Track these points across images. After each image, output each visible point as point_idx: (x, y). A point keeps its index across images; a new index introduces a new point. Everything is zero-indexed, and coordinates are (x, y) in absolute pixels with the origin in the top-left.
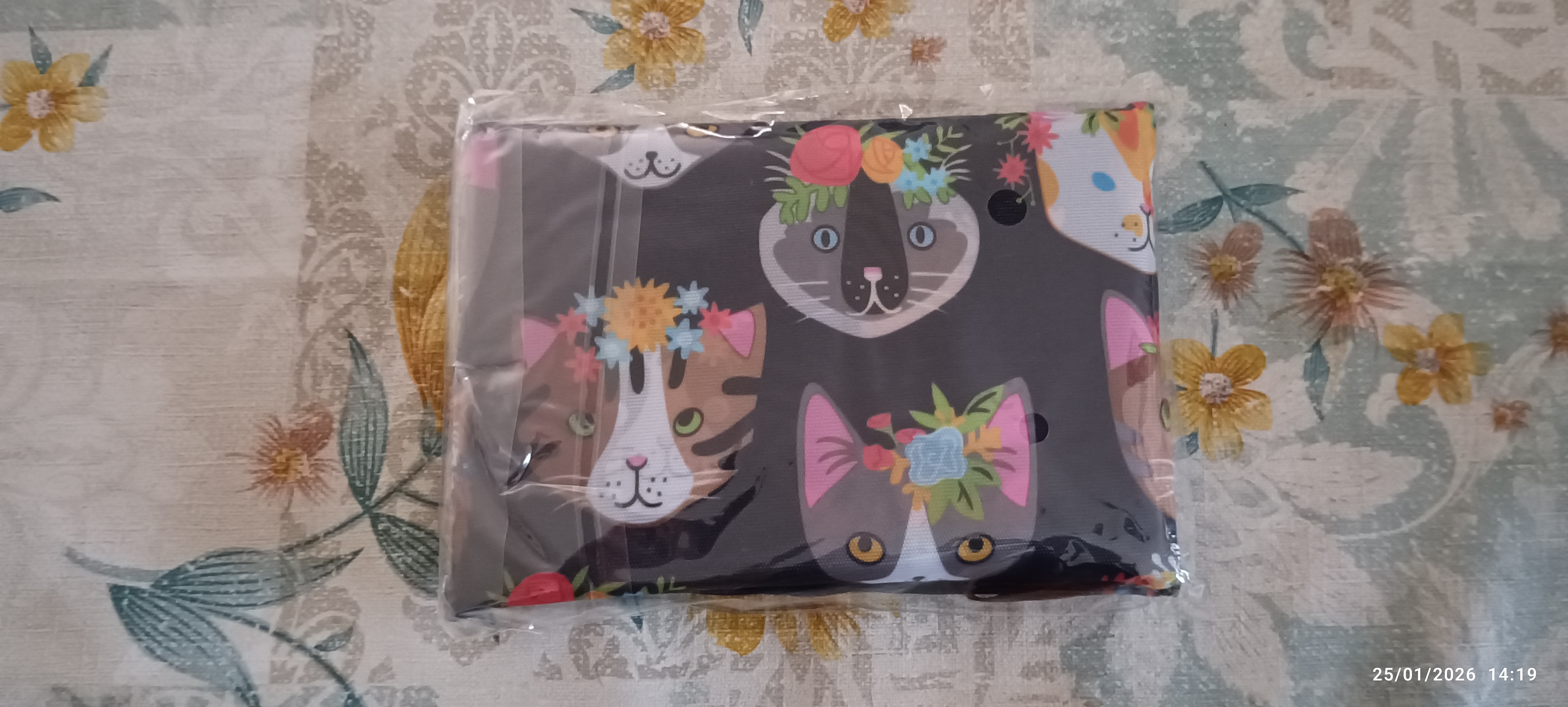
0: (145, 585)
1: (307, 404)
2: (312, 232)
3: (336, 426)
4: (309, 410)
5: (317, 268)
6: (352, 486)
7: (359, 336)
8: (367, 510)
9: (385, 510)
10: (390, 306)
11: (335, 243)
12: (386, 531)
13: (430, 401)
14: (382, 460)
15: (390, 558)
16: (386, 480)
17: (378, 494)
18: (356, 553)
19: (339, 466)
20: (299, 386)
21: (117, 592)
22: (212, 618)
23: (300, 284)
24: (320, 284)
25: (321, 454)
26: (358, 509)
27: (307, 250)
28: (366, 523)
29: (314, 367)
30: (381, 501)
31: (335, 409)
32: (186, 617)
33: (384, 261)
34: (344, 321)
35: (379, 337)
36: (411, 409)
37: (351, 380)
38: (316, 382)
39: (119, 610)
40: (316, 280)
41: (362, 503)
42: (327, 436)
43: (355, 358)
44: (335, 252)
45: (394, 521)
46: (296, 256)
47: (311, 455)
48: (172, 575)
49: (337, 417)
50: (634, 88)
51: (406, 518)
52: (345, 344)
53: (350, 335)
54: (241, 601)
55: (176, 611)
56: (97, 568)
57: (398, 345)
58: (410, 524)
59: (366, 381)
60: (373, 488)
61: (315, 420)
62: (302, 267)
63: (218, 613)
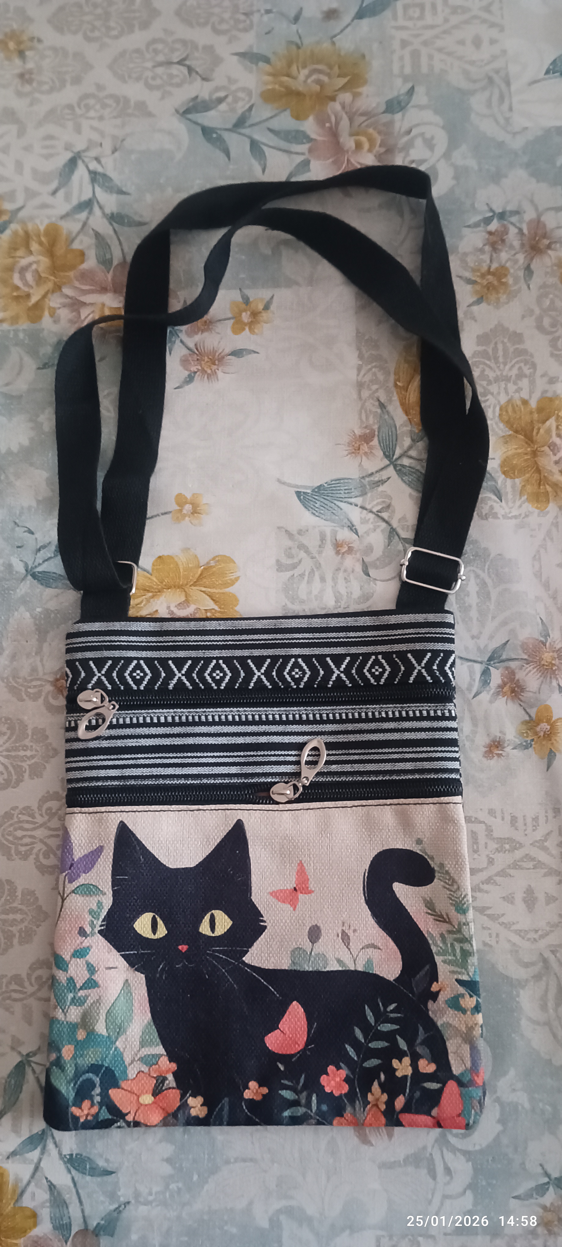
0: (309, 491)
1: (364, 425)
2: (360, 363)
3: (376, 433)
4: (366, 427)
5: (364, 375)
6: (384, 454)
7: (382, 401)
8: (392, 463)
9: (399, 462)
10: (393, 389)
11: (370, 366)
12: (400, 470)
13: (413, 423)
14: (396, 445)
15: (402, 479)
16: (398, 452)
17: (395, 457)
18: (389, 478)
19: (379, 448)
20: (361, 419)
21: (298, 494)
22: (336, 502)
23: (357, 382)
24: (365, 382)
25: (371, 443)
26: (388, 462)
27: (359, 369)
28: (392, 467)
29: (366, 412)
30: (397, 459)
31: (376, 427)
32: (326, 502)
33: (390, 373)
34: (376, 395)
35: (390, 401)
36: (406, 426)
37: (381, 417)
38: (367, 418)
39: (300, 500)
40: (363, 381)
41: (389, 461)
42: (373, 437)
43: (381, 409)
44: (370, 369)
45: (403, 466)
46: (355, 372)
47: (367, 443)
48: (319, 487)
49: (377, 430)
50: (484, 305)
51: (408, 465)
52: (377, 403)
53: (379, 400)
54: (346, 496)
55: (322, 500)
56: (289, 485)
57: (398, 404)
58: (410, 467)
59: (386, 417)
60: (393, 455)
61: (368, 431)
62: (358, 375)
63: (338, 500)
